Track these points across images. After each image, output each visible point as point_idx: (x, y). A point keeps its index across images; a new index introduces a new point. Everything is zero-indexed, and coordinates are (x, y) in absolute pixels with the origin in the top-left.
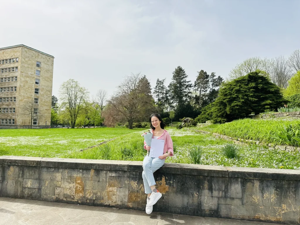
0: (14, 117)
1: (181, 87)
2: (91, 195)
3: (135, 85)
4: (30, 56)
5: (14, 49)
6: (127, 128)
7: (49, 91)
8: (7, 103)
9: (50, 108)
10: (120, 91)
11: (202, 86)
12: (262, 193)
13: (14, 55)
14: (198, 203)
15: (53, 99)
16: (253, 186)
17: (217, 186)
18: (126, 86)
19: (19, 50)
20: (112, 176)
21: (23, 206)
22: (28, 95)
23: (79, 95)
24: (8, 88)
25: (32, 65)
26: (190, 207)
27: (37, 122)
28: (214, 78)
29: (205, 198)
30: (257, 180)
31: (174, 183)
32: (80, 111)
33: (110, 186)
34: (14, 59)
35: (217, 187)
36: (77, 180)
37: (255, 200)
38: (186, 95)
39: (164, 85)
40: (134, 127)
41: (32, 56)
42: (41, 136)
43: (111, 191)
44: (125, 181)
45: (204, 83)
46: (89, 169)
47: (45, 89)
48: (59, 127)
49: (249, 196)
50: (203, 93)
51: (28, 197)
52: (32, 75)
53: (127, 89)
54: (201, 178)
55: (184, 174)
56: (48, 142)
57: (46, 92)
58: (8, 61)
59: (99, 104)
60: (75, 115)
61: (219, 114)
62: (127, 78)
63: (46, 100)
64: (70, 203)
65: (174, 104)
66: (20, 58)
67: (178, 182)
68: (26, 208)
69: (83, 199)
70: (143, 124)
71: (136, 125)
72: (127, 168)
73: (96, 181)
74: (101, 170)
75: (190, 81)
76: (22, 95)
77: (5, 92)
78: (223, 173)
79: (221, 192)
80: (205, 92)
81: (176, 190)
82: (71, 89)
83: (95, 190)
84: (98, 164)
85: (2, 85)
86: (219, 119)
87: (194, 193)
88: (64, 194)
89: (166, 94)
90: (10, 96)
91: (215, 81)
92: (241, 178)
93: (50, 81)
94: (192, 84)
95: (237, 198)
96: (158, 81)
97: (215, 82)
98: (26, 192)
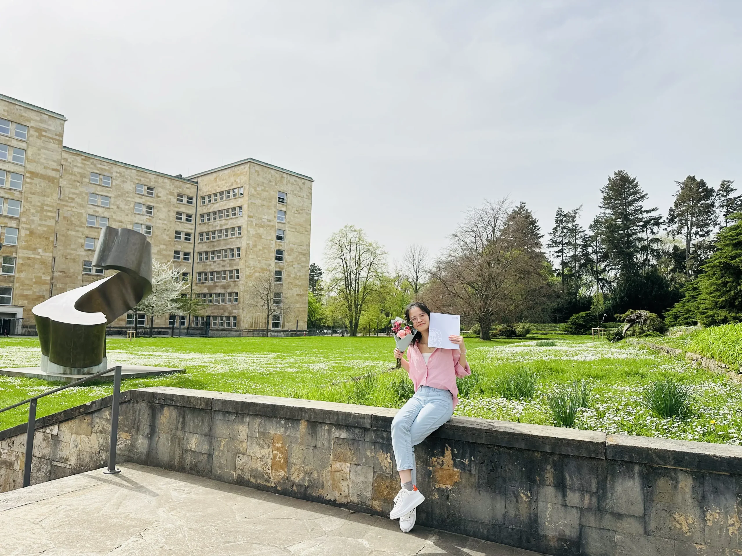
0: (235, 312)
1: (628, 228)
2: (301, 476)
3: (494, 229)
4: (265, 182)
5: (236, 169)
6: (477, 337)
7: (304, 254)
8: (223, 282)
9: (307, 291)
10: (456, 246)
11: (694, 219)
12: (702, 508)
13: (235, 181)
14: (530, 518)
15: (312, 271)
16: (676, 487)
17: (577, 480)
18: (471, 233)
19: (245, 170)
20: (341, 437)
21: (178, 484)
22: (263, 264)
23: (366, 259)
24: (226, 251)
25: (270, 199)
26: (511, 527)
27: (281, 322)
28: (728, 197)
29: (547, 508)
30: (686, 472)
31: (472, 463)
32: (368, 297)
33: (337, 459)
34: (235, 190)
35: (577, 483)
36: (275, 440)
37: (681, 524)
38: (644, 249)
39: (576, 222)
40: (495, 336)
41: (270, 181)
42: (280, 352)
43: (339, 471)
44: (366, 450)
45: (700, 212)
46: (298, 420)
47: (295, 250)
48: (325, 334)
49: (664, 514)
50: (696, 240)
51: (191, 470)
52: (270, 221)
53: (473, 240)
54: (537, 457)
55: (494, 446)
56: (290, 367)
57: (297, 257)
58: (225, 195)
59: (410, 280)
60: (356, 306)
61: (721, 299)
62: (472, 213)
63: (298, 274)
64: (261, 490)
65: (611, 274)
66: (247, 186)
67: (482, 463)
68: (182, 488)
69: (285, 483)
70: (519, 328)
71: (500, 331)
72: (369, 421)
73: (311, 446)
74: (320, 423)
75: (653, 210)
76: (252, 265)
77: (219, 259)
78: (592, 448)
79: (587, 497)
80: (702, 236)
81: (477, 480)
82: (348, 248)
83: (307, 465)
84: (314, 409)
85: (213, 246)
86: (723, 314)
87: (519, 493)
88: (252, 470)
89: (585, 246)
90: (229, 269)
91: (733, 203)
92: (641, 464)
93: (306, 233)
94: (660, 217)
95: (631, 516)
96: (561, 214)
97: (734, 206)
98: (189, 459)
